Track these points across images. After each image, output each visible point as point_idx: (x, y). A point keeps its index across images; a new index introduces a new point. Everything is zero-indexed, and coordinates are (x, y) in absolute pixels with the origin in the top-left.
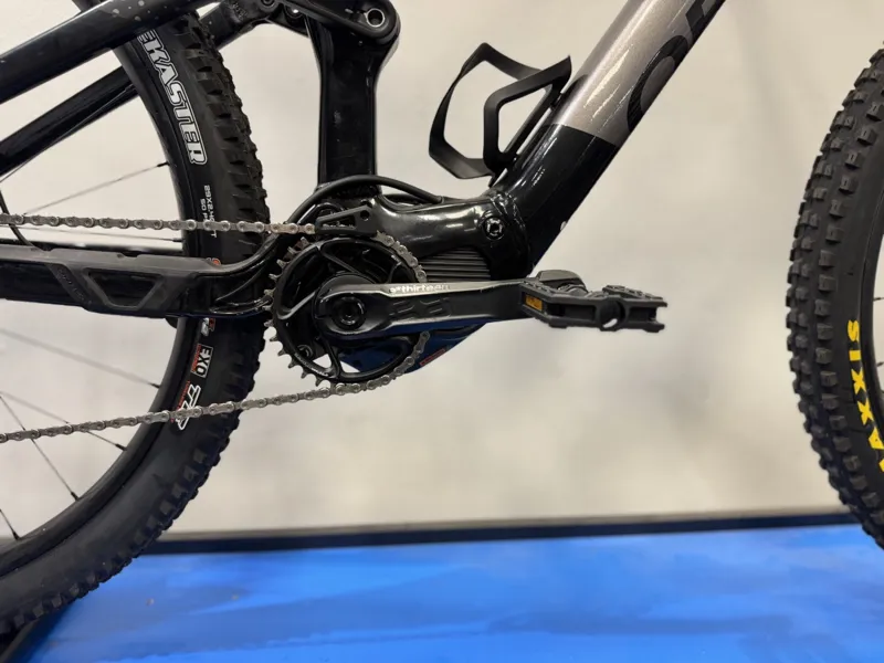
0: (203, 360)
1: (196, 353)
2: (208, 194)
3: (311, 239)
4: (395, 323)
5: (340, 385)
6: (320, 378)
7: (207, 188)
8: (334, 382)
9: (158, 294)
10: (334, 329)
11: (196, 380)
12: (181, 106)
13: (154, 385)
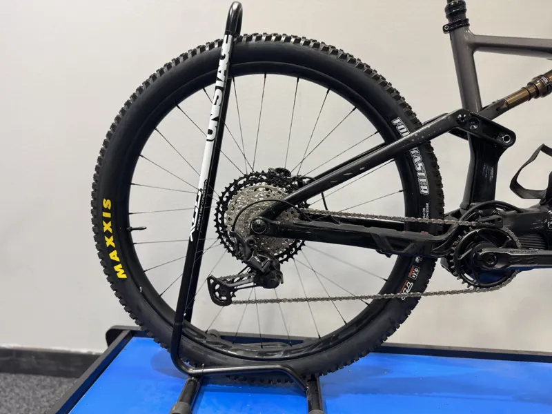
0: (416, 273)
1: (412, 269)
2: (427, 206)
3: (474, 228)
4: (511, 266)
5: (478, 288)
6: (470, 284)
7: (427, 204)
8: (475, 287)
9: (413, 247)
10: (484, 266)
11: (411, 280)
12: (421, 171)
13: (384, 279)
